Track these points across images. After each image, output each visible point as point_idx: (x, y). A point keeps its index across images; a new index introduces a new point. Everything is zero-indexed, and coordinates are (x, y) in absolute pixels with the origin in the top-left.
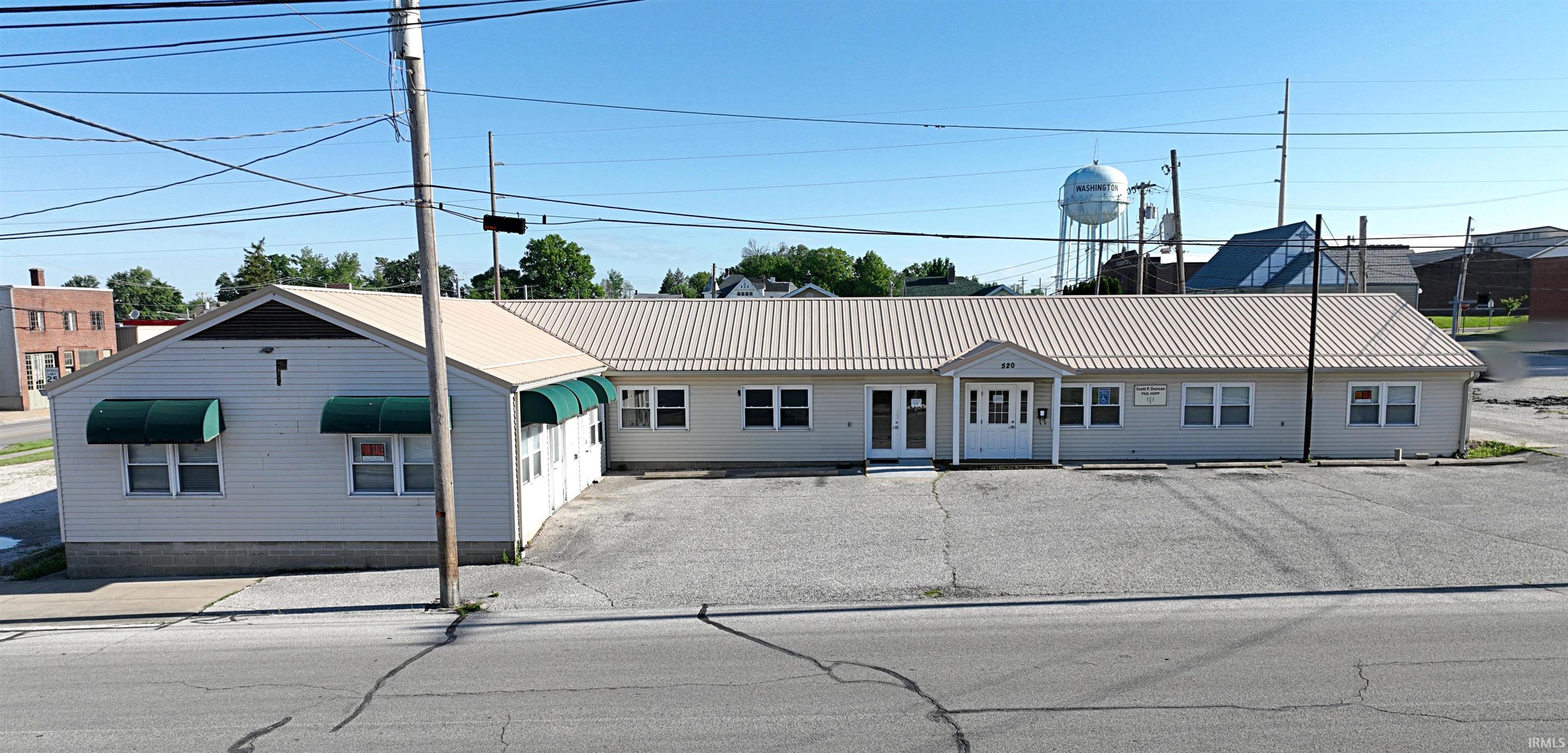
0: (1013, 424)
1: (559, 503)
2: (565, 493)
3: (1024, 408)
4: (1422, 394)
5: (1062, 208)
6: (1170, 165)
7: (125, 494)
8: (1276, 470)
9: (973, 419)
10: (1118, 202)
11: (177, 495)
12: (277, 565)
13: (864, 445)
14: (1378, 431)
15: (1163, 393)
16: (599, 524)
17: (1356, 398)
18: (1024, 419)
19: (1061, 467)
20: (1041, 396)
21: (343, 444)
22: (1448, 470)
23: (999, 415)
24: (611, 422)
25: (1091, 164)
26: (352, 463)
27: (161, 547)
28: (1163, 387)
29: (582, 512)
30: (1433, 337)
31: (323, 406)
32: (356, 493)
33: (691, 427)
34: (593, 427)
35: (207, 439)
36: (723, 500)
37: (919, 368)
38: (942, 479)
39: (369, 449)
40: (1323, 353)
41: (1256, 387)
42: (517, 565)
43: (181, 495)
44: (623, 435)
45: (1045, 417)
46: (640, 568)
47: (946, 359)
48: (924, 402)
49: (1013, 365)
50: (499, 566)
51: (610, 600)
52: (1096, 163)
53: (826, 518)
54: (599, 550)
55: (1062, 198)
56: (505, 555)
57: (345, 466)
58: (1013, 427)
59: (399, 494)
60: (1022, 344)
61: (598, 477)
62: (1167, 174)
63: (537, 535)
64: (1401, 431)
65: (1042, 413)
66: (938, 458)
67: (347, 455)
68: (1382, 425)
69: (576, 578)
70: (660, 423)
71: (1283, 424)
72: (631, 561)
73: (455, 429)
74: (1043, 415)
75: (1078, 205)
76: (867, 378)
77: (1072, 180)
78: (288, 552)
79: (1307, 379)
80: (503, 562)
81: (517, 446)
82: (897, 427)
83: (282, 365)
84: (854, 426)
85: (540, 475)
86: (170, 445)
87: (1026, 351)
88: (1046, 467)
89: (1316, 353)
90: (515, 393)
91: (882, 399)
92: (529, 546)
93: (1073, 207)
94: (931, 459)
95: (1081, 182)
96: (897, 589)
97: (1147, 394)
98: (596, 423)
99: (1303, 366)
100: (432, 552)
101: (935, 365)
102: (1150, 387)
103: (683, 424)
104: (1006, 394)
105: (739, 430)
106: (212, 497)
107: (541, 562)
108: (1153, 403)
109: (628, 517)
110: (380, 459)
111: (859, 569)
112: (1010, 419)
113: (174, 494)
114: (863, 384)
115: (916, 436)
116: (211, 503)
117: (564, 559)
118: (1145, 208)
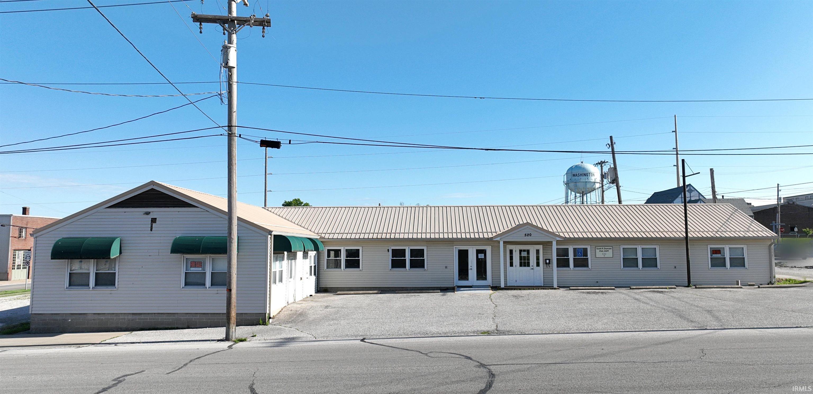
0: (533, 267)
1: (291, 301)
2: (294, 296)
3: (538, 259)
4: (747, 252)
5: (565, 185)
6: (610, 144)
7: (66, 288)
8: (673, 290)
9: (511, 265)
10: (595, 182)
11: (93, 288)
12: (141, 326)
13: (454, 278)
14: (726, 271)
15: (611, 251)
16: (311, 309)
17: (713, 254)
18: (538, 265)
19: (559, 289)
20: (546, 252)
21: (181, 261)
22: (764, 289)
23: (525, 262)
24: (321, 266)
25: (580, 163)
26: (185, 271)
27: (80, 316)
28: (610, 248)
29: (302, 305)
30: (753, 224)
31: (172, 241)
32: (185, 287)
33: (363, 268)
34: (311, 267)
35: (112, 257)
36: (378, 301)
37: (482, 237)
38: (495, 294)
39: (195, 264)
40: (693, 230)
41: (659, 248)
42: (267, 325)
43: (95, 288)
44: (327, 273)
45: (549, 263)
46: (331, 326)
47: (496, 233)
48: (485, 255)
49: (530, 235)
50: (257, 326)
51: (314, 337)
52: (582, 162)
53: (431, 307)
54: (311, 319)
55: (565, 180)
56: (261, 320)
57: (181, 273)
58: (532, 269)
59: (208, 287)
60: (534, 224)
61: (313, 293)
62: (609, 148)
63: (279, 313)
64: (738, 271)
65: (548, 261)
66: (493, 286)
67: (182, 266)
68: (728, 268)
69: (297, 329)
70: (347, 266)
71: (675, 267)
72: (327, 323)
73: (240, 254)
74: (548, 263)
75: (574, 184)
76: (455, 243)
77: (570, 172)
78: (147, 319)
79: (685, 244)
80: (260, 325)
81: (270, 266)
82: (471, 269)
83: (154, 220)
84: (448, 268)
85: (282, 282)
86: (93, 260)
87: (537, 227)
88: (550, 289)
89: (689, 230)
90: (271, 235)
91: (463, 255)
92: (274, 318)
93: (571, 185)
94: (490, 286)
95: (574, 172)
96: (466, 332)
97: (602, 251)
98: (313, 265)
99: (683, 236)
100: (223, 319)
101: (490, 236)
102: (604, 248)
103: (358, 267)
104: (528, 252)
105: (388, 270)
106: (111, 289)
107: (280, 324)
108: (606, 256)
109: (327, 307)
110: (199, 270)
111: (447, 325)
112: (531, 264)
113: (91, 288)
114: (453, 246)
115: (481, 273)
116: (110, 292)
117: (292, 323)
118: (604, 174)
